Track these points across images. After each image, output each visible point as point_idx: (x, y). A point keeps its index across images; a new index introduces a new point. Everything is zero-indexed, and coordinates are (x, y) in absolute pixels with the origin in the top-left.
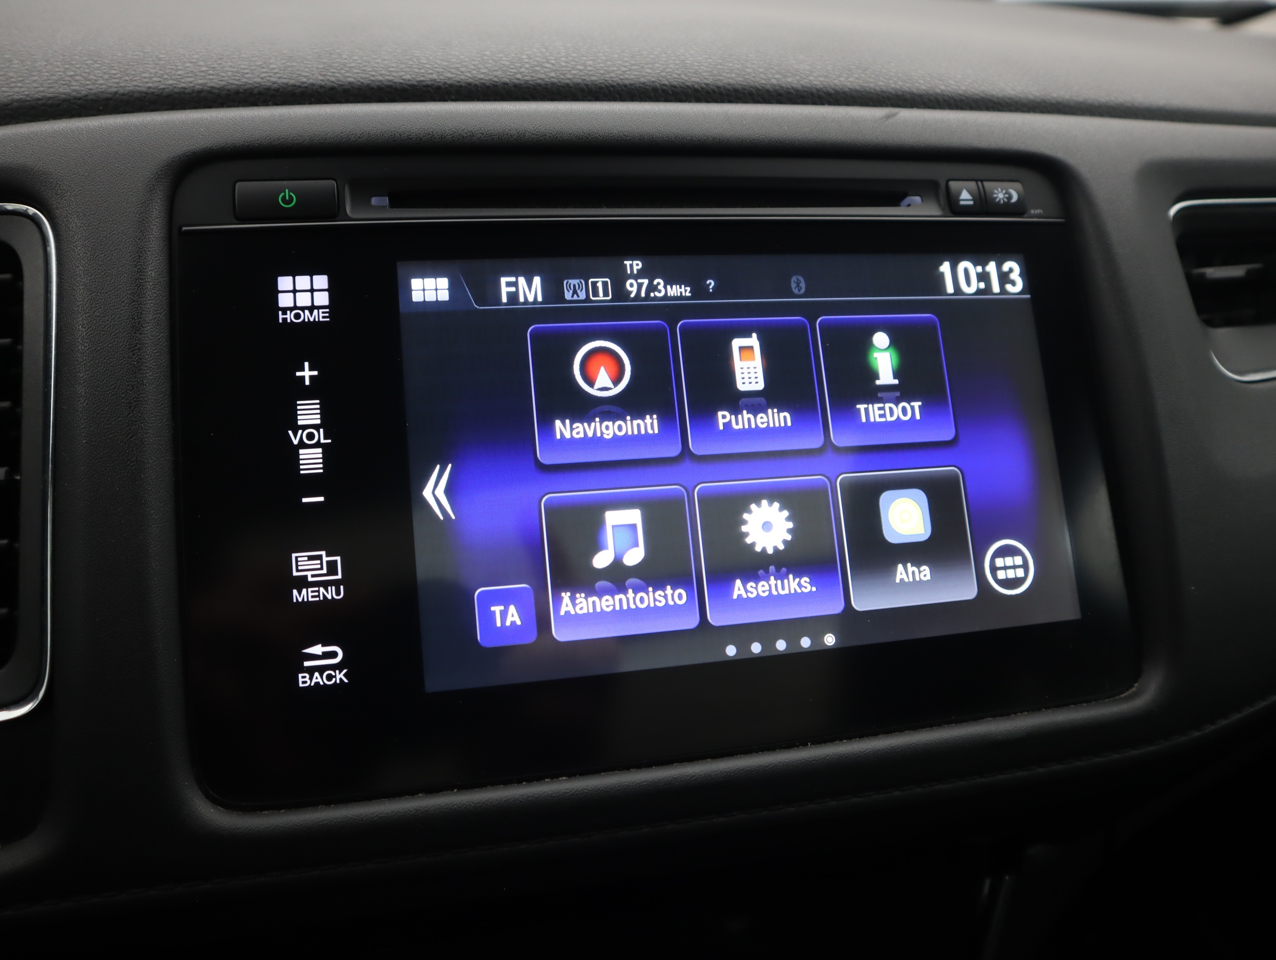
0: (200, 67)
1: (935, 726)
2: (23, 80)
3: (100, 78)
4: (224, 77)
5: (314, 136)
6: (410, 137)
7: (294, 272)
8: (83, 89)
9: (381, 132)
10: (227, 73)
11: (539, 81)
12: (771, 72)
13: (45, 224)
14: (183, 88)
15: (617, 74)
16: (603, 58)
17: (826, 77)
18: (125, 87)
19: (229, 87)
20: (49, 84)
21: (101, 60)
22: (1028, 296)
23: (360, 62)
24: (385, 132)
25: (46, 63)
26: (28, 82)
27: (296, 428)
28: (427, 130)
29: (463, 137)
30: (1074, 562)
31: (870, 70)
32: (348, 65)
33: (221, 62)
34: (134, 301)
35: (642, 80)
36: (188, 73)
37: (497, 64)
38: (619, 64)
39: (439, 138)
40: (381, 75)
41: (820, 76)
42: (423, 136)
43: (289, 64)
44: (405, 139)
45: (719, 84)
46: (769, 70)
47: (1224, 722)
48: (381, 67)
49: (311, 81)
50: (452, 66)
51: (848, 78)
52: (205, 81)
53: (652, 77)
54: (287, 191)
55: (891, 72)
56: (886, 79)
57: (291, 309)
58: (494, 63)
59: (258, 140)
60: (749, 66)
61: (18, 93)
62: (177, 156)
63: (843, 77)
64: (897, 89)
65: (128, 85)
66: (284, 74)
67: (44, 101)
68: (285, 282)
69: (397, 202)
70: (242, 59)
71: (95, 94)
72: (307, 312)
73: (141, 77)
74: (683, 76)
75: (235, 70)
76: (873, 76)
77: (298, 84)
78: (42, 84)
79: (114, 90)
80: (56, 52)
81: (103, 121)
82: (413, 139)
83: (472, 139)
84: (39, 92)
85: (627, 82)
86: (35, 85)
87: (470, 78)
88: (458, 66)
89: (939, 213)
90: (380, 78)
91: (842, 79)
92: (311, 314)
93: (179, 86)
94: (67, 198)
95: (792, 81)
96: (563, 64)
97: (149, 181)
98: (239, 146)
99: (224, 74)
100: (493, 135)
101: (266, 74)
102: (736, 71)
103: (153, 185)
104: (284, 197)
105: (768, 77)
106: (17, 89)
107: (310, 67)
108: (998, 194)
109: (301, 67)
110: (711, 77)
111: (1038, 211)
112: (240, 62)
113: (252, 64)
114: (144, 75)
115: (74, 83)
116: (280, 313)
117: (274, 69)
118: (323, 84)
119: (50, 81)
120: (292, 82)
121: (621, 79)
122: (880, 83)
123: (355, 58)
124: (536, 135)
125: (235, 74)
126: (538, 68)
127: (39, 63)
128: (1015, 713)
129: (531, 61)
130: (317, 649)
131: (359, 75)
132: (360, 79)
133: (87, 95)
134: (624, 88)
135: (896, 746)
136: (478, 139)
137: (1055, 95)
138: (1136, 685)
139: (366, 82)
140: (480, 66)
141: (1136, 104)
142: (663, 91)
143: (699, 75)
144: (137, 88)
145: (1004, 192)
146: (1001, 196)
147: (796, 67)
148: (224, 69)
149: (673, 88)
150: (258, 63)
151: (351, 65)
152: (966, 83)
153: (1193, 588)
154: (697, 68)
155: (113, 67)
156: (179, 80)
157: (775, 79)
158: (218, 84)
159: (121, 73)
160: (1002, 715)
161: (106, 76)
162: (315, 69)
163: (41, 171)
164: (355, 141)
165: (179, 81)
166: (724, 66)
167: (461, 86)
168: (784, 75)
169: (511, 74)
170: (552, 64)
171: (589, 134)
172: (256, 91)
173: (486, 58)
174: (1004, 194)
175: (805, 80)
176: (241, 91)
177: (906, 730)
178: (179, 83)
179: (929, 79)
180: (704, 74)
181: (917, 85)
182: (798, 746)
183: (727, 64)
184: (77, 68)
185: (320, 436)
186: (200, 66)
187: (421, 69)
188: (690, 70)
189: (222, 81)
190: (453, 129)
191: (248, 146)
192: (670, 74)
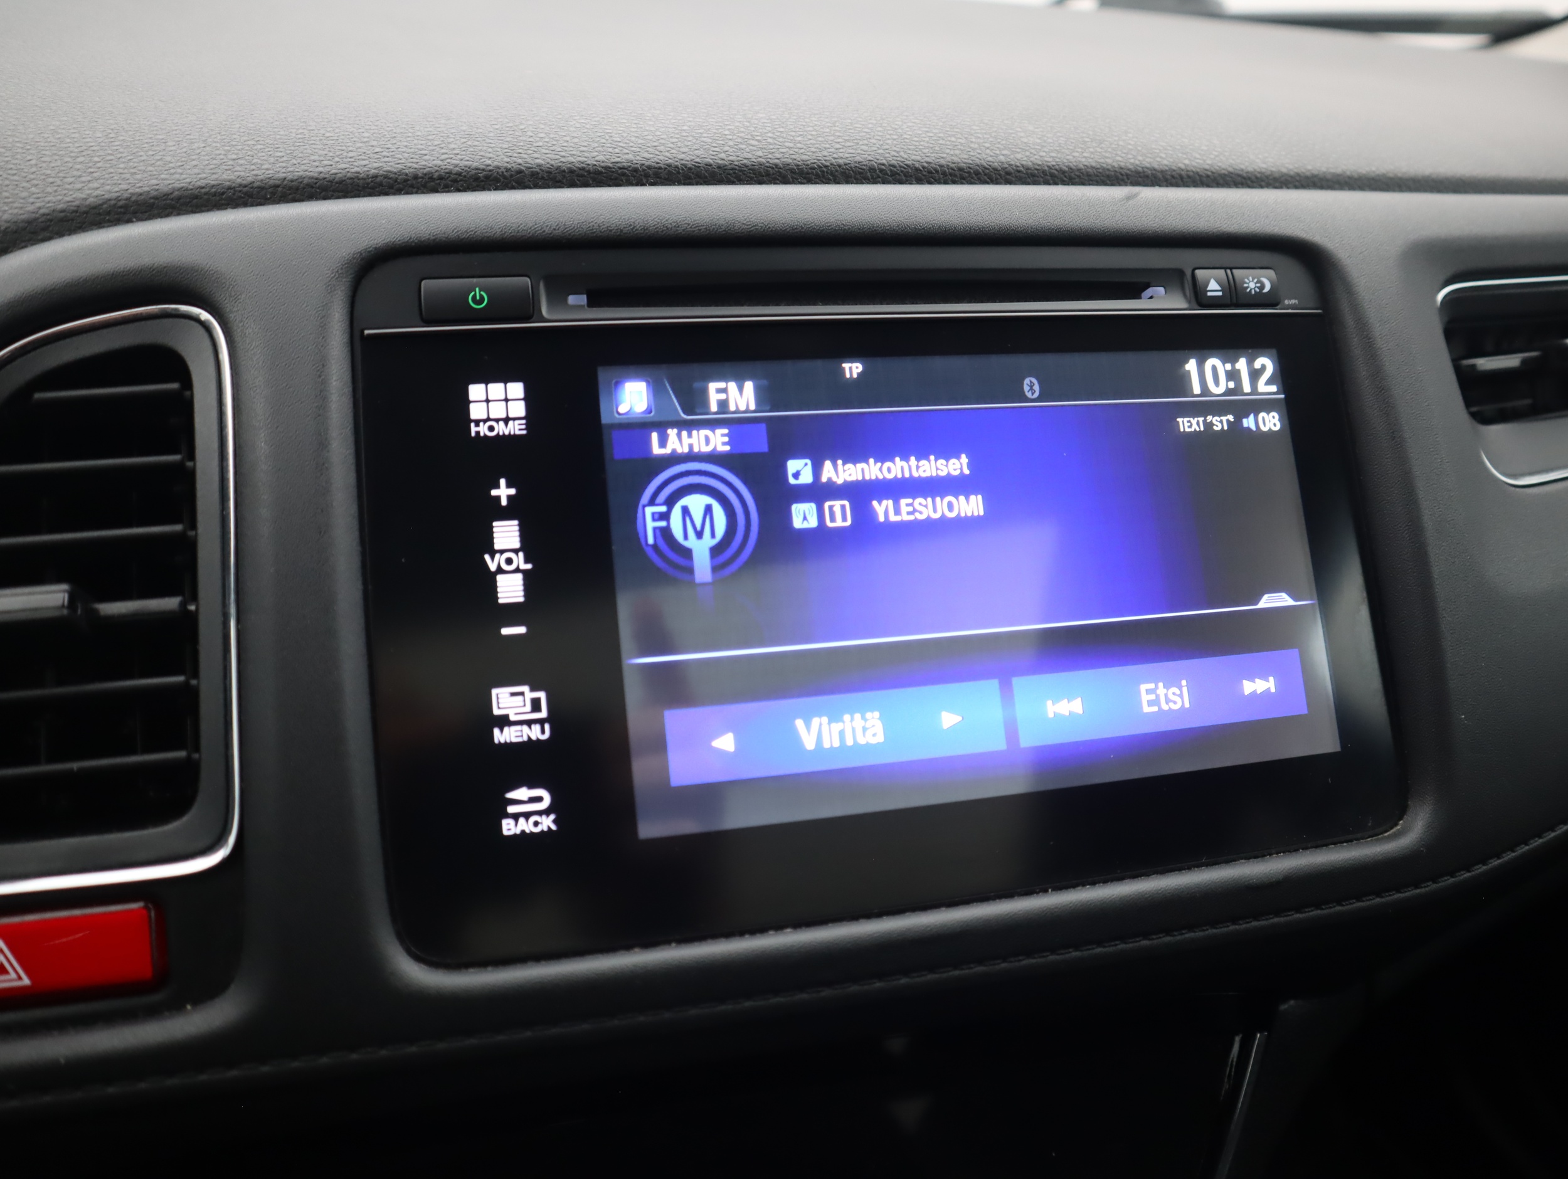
0: (373, 148)
1: (1185, 869)
2: (183, 165)
3: (265, 162)
4: (401, 159)
5: (505, 229)
6: (610, 228)
7: (486, 380)
8: (248, 175)
9: (578, 223)
10: (403, 154)
11: (745, 161)
12: (998, 148)
13: (215, 328)
14: (356, 173)
15: (830, 152)
16: (813, 133)
17: (1058, 152)
18: (293, 172)
19: (407, 171)
20: (211, 169)
21: (263, 141)
22: (1282, 396)
23: (547, 140)
24: (583, 222)
25: (203, 145)
26: (189, 167)
27: (493, 553)
28: (628, 220)
29: (667, 229)
30: (1333, 689)
31: (1106, 142)
32: (535, 144)
33: (394, 142)
34: (319, 415)
35: (858, 159)
36: (360, 155)
37: (698, 142)
38: (831, 141)
39: (641, 229)
40: (572, 155)
41: (1052, 151)
42: (624, 228)
43: (469, 143)
44: (604, 231)
45: (943, 162)
46: (996, 146)
47: (1496, 862)
48: (571, 147)
49: (496, 163)
50: (649, 145)
51: (1083, 153)
52: (381, 165)
53: (869, 155)
54: (477, 289)
55: (1130, 144)
56: (1125, 153)
57: (485, 421)
58: (694, 141)
59: (444, 233)
60: (974, 140)
61: (179, 180)
62: (358, 252)
63: (1077, 152)
64: (1137, 165)
65: (297, 170)
66: (466, 155)
67: (207, 190)
68: (476, 391)
69: (596, 300)
70: (417, 138)
71: (262, 180)
72: (501, 423)
73: (310, 160)
74: (902, 154)
75: (412, 150)
76: (1110, 150)
77: (482, 167)
78: (203, 169)
79: (282, 175)
80: (212, 130)
81: (274, 212)
82: (613, 231)
83: (677, 230)
84: (201, 179)
85: (841, 161)
86: (196, 171)
87: (670, 159)
88: (655, 144)
89: (1185, 305)
90: (571, 159)
91: (1076, 154)
92: (506, 425)
93: (353, 170)
94: (241, 300)
95: (1022, 158)
96: (770, 140)
97: (330, 281)
98: (424, 241)
99: (400, 156)
100: (700, 226)
101: (446, 156)
102: (959, 147)
103: (334, 285)
104: (474, 297)
105: (995, 153)
106: (177, 176)
107: (494, 147)
108: (1248, 283)
109: (483, 146)
110: (933, 155)
111: (1293, 301)
112: (416, 142)
113: (430, 144)
114: (313, 158)
115: (238, 168)
116: (473, 425)
117: (454, 149)
118: (509, 166)
119: (212, 166)
120: (475, 165)
121: (835, 158)
122: (1119, 158)
123: (542, 135)
124: (747, 225)
125: (413, 156)
126: (743, 147)
127: (196, 145)
128: (1270, 855)
129: (735, 137)
130: (522, 793)
131: (547, 156)
132: (549, 160)
133: (254, 182)
134: (838, 169)
135: (1143, 892)
136: (684, 230)
137: (1309, 167)
138: (1401, 822)
139: (555, 163)
140: (679, 144)
141: (1400, 175)
142: (881, 171)
143: (920, 152)
144: (307, 173)
145: (1255, 280)
146: (1252, 285)
147: (1025, 140)
148: (399, 150)
149: (892, 168)
150: (436, 143)
151: (537, 144)
152: (1212, 156)
153: (1463, 717)
154: (917, 144)
155: (277, 148)
156: (351, 163)
157: (1003, 155)
158: (395, 168)
159: (288, 156)
160: (1256, 857)
161: (272, 160)
162: (499, 150)
163: (213, 270)
164: (551, 234)
165: (352, 165)
166: (946, 141)
167: (660, 168)
168: (1013, 151)
169: (715, 153)
170: (758, 141)
171: (804, 224)
172: (436, 175)
173: (685, 134)
174: (1256, 283)
175: (1036, 157)
176: (420, 175)
177: (1153, 874)
178: (352, 167)
179: (1170, 152)
180: (924, 151)
181: (1158, 159)
182: (1037, 893)
183: (949, 139)
184: (239, 150)
185: (519, 560)
186: (372, 146)
187: (615, 148)
188: (910, 147)
189: (398, 164)
190: (656, 220)
191: (434, 240)
192: (887, 151)
